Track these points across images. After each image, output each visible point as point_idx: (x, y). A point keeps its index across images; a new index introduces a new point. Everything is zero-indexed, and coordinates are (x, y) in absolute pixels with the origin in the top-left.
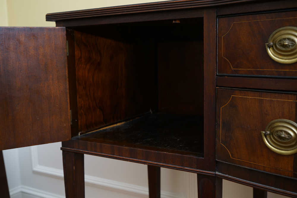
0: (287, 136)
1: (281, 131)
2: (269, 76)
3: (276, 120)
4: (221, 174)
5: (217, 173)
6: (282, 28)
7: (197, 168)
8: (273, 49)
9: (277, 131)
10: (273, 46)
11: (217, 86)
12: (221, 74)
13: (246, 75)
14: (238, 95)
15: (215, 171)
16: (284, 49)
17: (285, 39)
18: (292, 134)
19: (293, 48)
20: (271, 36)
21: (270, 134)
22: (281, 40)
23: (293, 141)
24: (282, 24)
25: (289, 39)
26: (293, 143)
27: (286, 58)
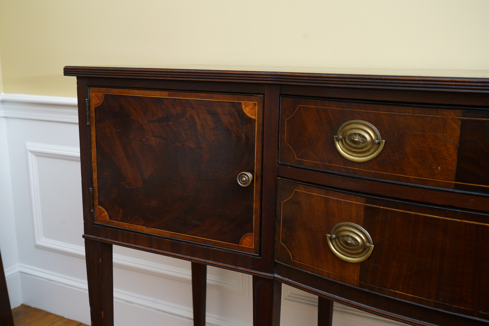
0: (353, 242)
1: (348, 236)
2: (337, 173)
3: (343, 223)
4: (280, 277)
5: (276, 275)
6: (352, 121)
7: (253, 269)
8: (342, 143)
9: (344, 236)
10: (342, 140)
11: (278, 176)
12: (283, 163)
13: (312, 168)
14: (301, 190)
15: (273, 274)
16: (354, 145)
17: (355, 134)
18: (359, 240)
19: (364, 145)
20: (341, 128)
21: (335, 238)
22: (350, 135)
23: (360, 248)
24: (353, 117)
25: (360, 135)
26: (360, 251)
27: (355, 155)
